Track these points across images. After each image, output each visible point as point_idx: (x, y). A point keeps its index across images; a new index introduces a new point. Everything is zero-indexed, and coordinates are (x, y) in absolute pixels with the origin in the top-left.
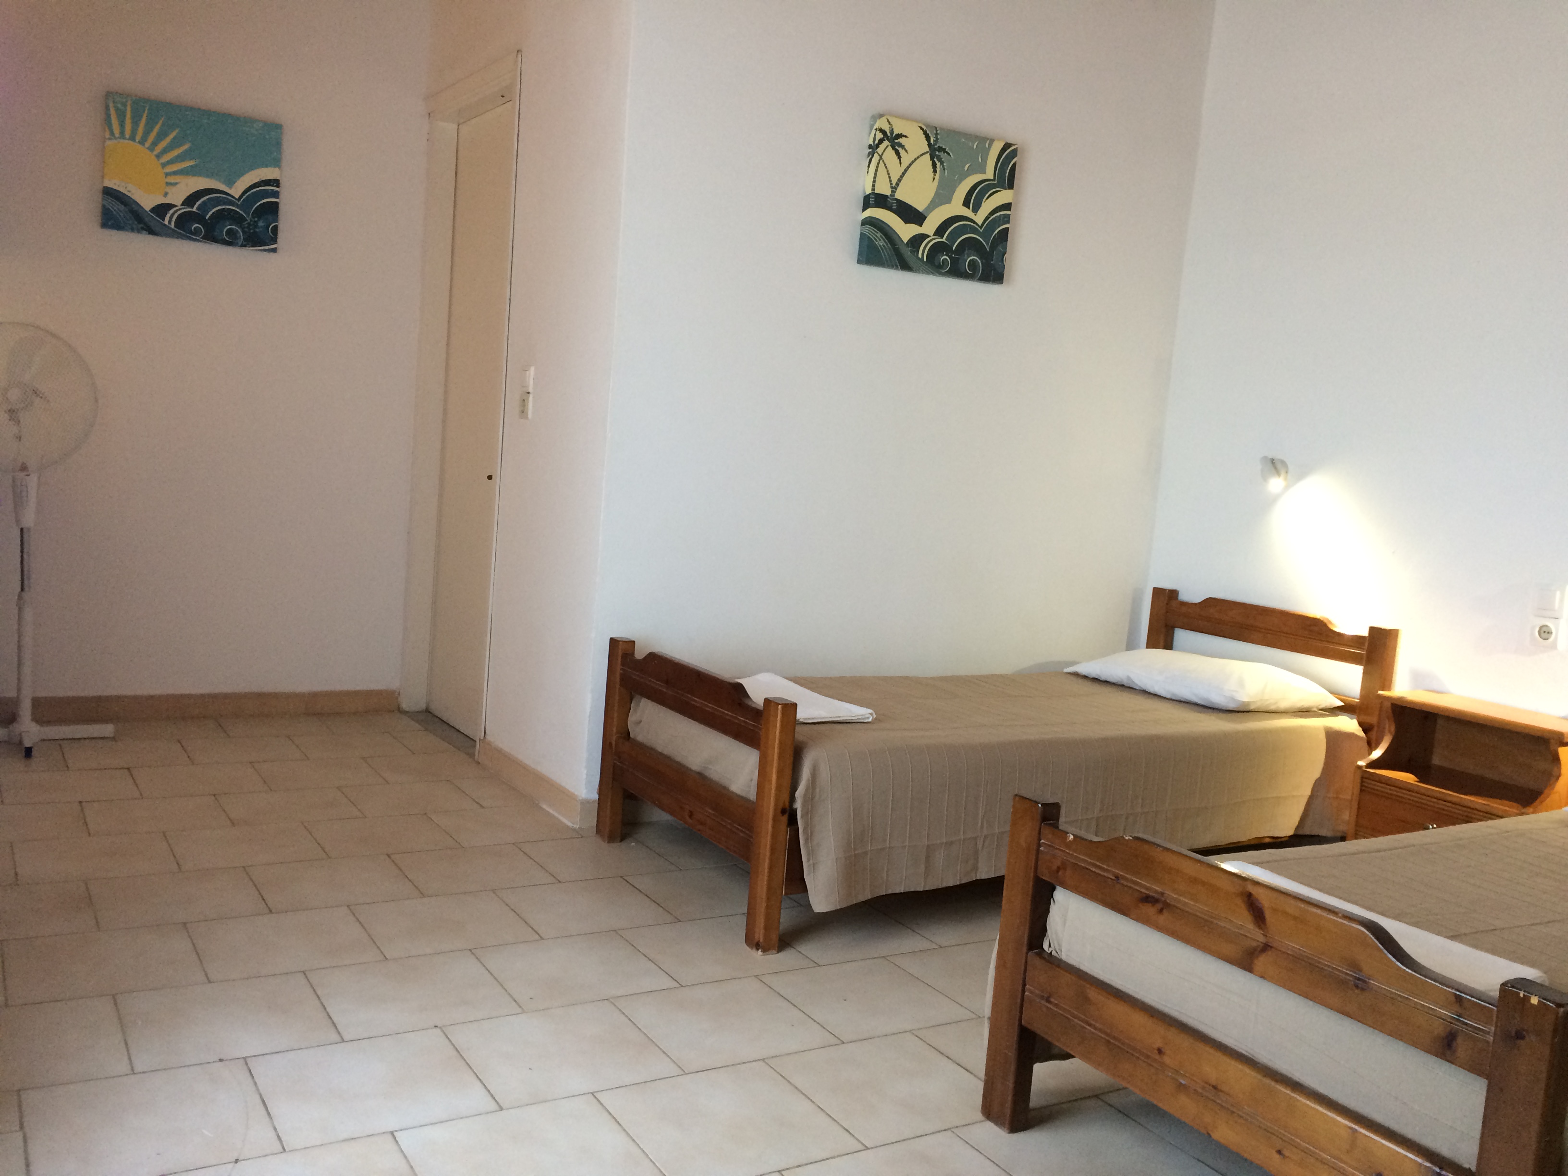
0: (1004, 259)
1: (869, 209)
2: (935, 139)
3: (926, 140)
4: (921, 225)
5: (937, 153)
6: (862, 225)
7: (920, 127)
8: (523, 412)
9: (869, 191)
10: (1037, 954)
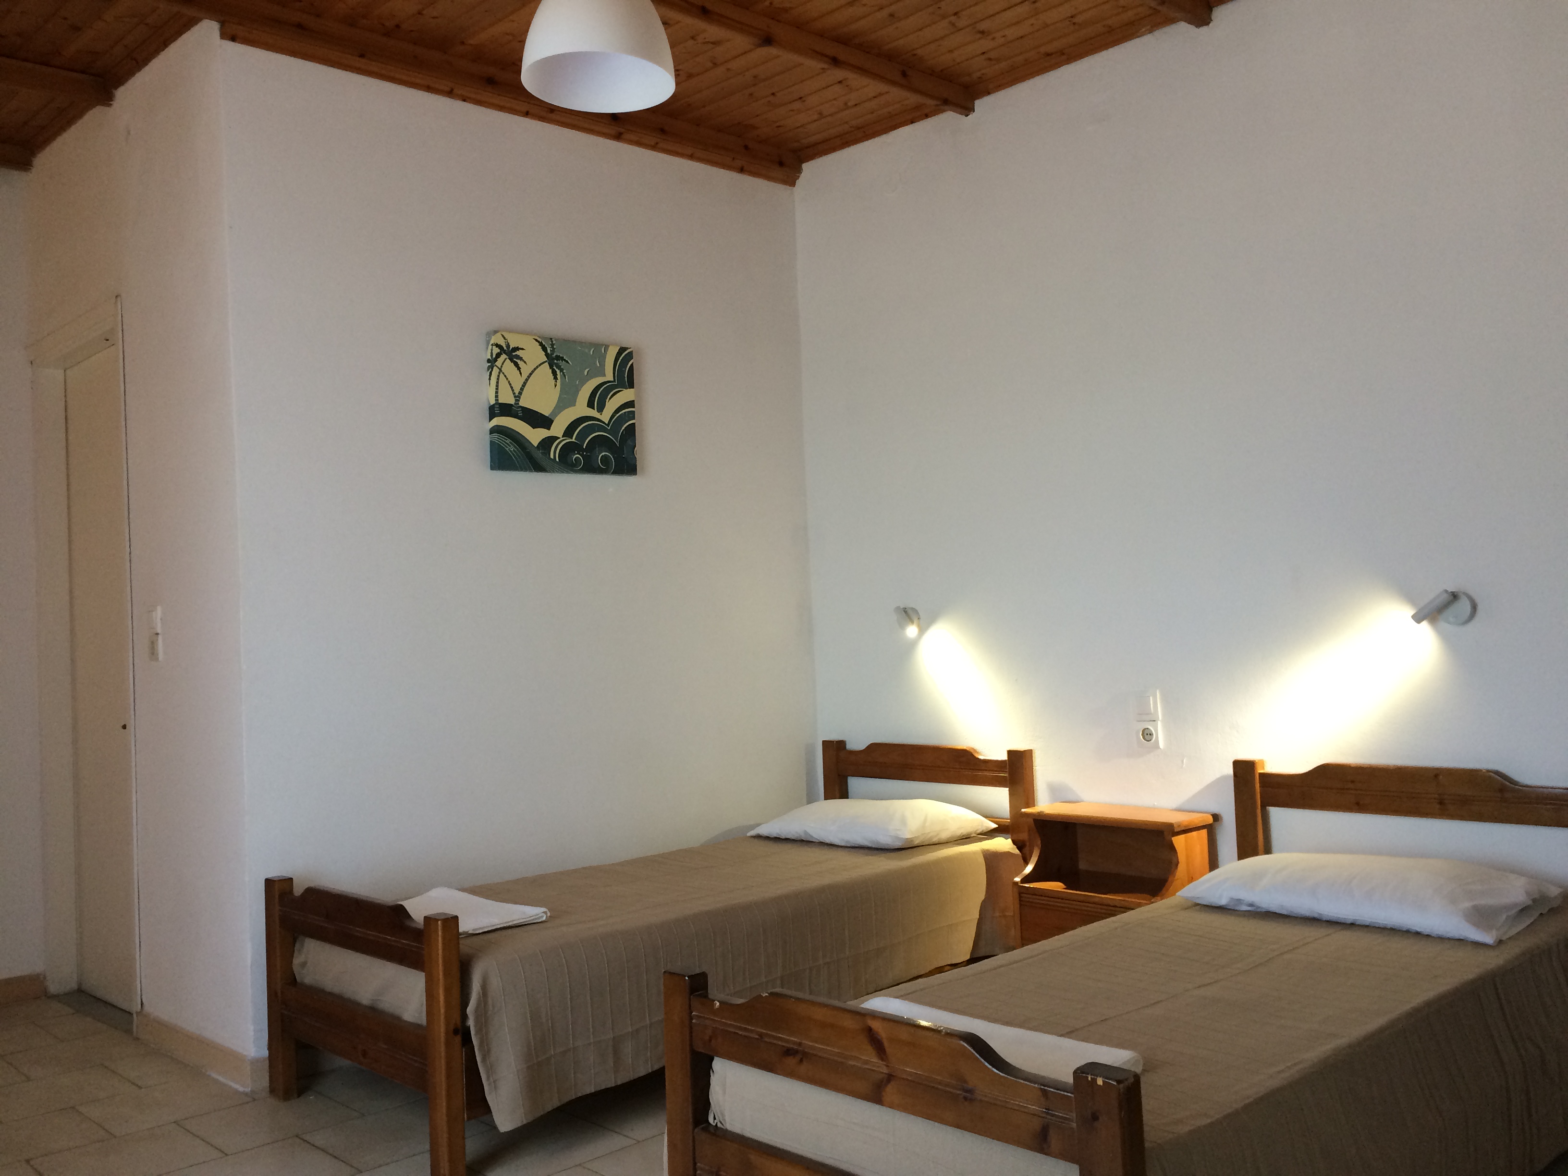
0: (635, 453)
1: (496, 418)
2: (551, 349)
3: (543, 350)
4: (549, 429)
5: (555, 361)
6: (490, 434)
7: (534, 339)
8: (153, 653)
9: (493, 402)
10: (703, 1129)
